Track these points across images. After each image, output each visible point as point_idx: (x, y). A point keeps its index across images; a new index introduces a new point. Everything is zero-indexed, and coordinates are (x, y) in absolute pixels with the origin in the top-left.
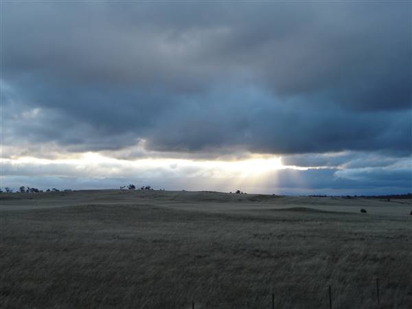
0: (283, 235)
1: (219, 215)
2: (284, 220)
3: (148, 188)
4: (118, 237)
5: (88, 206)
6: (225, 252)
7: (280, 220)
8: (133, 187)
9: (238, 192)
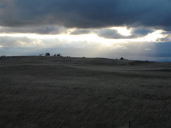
0: (161, 86)
1: (113, 73)
2: (159, 77)
3: (59, 55)
4: (49, 86)
5: (22, 66)
6: (126, 96)
7: (155, 77)
8: (48, 54)
9: (122, 59)
